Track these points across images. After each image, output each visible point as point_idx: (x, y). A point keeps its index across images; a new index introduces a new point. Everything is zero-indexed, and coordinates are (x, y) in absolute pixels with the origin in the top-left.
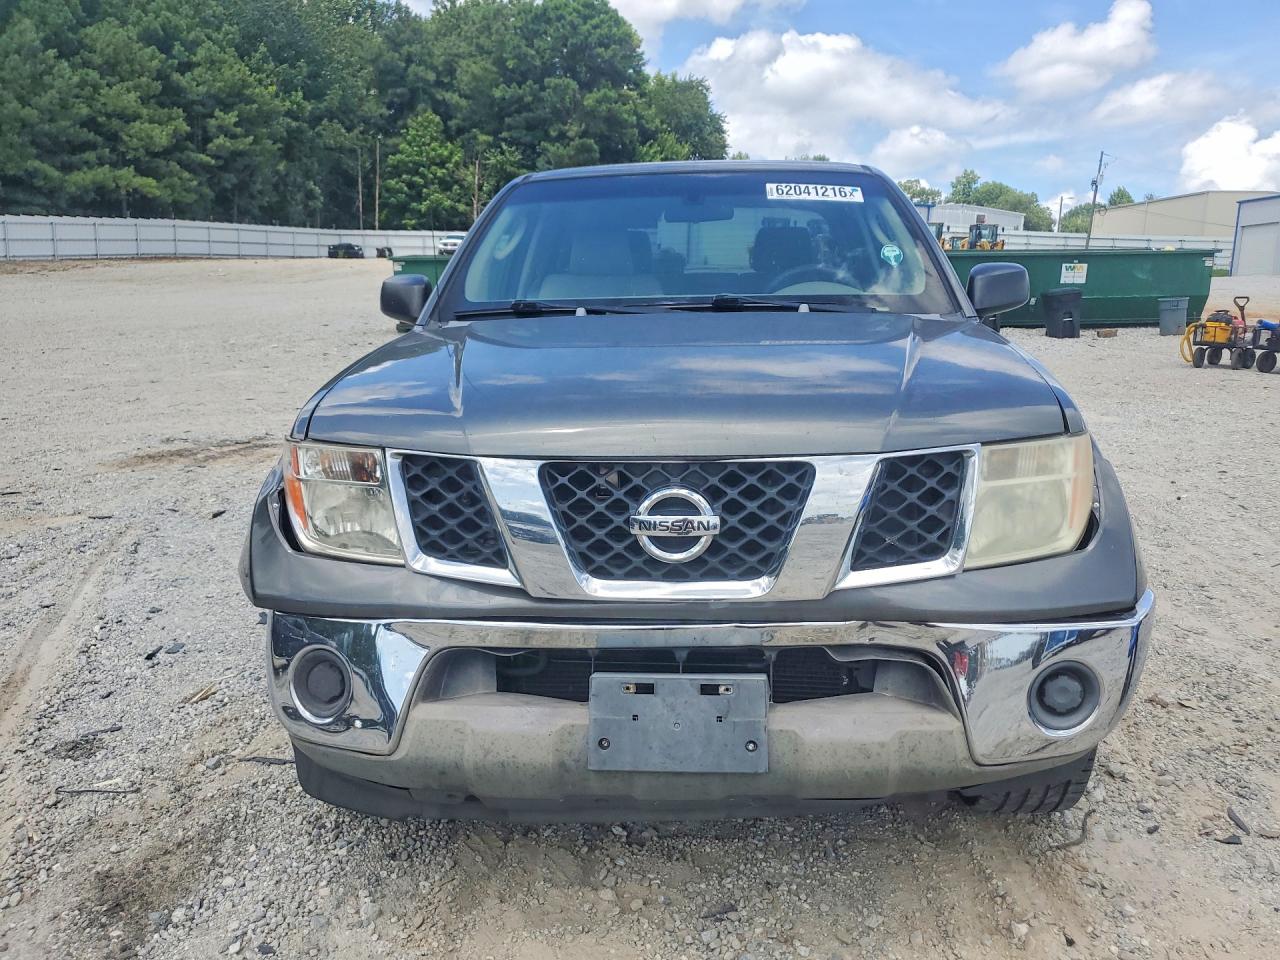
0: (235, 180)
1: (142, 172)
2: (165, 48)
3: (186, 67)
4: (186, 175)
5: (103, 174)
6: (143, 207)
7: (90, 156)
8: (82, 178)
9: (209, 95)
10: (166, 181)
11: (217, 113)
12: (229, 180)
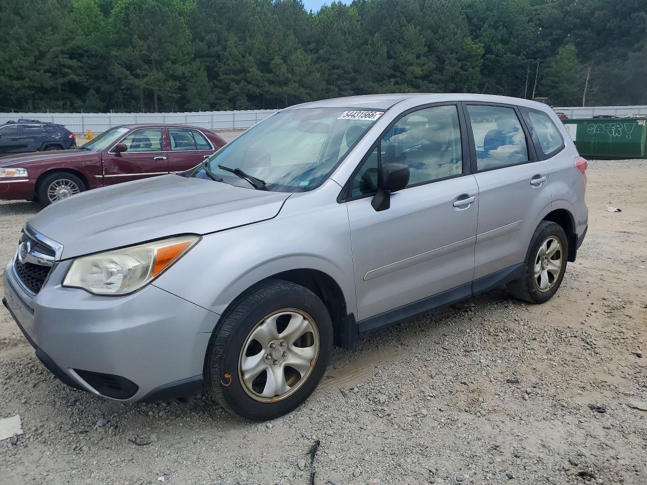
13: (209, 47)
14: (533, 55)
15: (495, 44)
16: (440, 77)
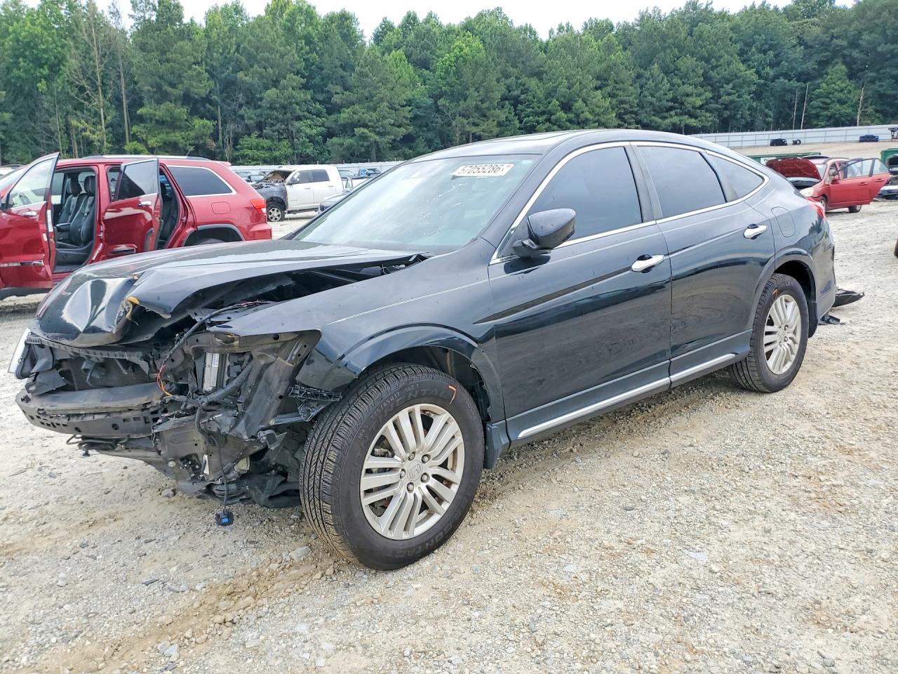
0: (728, 113)
1: (691, 116)
2: (708, 61)
3: (713, 68)
4: (708, 114)
5: (676, 119)
6: (689, 130)
7: (673, 113)
8: (668, 121)
9: (723, 78)
10: (699, 119)
11: (725, 85)
12: (726, 113)
13: (510, 92)
14: (804, 77)
15: (763, 69)
16: (716, 105)
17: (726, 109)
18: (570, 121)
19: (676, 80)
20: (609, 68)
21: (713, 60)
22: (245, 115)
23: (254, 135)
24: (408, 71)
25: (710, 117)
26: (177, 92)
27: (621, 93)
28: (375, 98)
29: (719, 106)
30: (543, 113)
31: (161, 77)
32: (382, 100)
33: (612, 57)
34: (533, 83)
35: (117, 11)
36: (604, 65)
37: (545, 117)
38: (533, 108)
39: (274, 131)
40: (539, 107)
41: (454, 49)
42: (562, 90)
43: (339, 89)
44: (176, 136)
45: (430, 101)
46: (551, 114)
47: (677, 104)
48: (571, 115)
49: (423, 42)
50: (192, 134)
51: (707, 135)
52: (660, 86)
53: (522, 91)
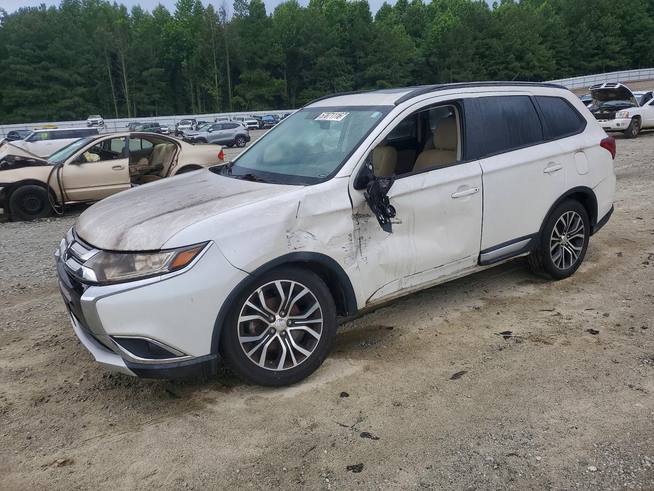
17: (638, 52)
18: (522, 68)
19: (600, 34)
20: (548, 28)
21: (628, 17)
22: (304, 76)
23: (310, 89)
24: (408, 39)
25: (625, 59)
26: (264, 61)
27: (558, 46)
28: (389, 59)
29: (633, 51)
30: (502, 63)
31: (255, 53)
32: (394, 60)
33: (550, 20)
34: (494, 42)
35: (224, 11)
36: (545, 26)
37: (504, 65)
38: (494, 60)
39: (322, 85)
40: (499, 59)
41: (440, 22)
42: (517, 46)
43: (362, 54)
44: (263, 91)
45: (424, 59)
46: (508, 63)
47: (600, 50)
48: (523, 64)
49: (414, 18)
50: (274, 89)
51: (623, 72)
52: (588, 39)
53: (486, 48)
